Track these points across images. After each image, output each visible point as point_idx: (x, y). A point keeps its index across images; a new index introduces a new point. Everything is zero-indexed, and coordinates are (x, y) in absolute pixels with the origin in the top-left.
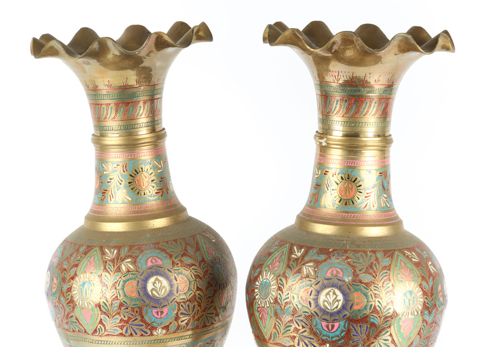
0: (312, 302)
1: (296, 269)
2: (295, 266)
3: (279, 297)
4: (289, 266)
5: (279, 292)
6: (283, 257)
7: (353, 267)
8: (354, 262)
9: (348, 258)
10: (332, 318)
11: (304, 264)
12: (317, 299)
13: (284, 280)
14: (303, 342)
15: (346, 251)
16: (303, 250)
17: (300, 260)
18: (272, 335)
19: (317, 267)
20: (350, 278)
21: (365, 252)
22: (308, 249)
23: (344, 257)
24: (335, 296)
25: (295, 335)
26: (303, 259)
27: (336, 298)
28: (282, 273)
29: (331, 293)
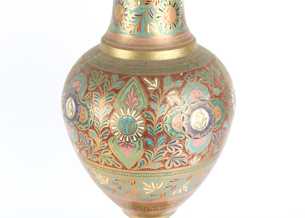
0: (186, 127)
1: (161, 101)
2: (158, 97)
3: (149, 130)
4: (151, 99)
5: (148, 125)
6: (139, 91)
7: (206, 84)
8: (204, 80)
9: (198, 78)
10: (202, 135)
11: (166, 94)
12: (189, 122)
13: (151, 114)
14: (174, 162)
15: (193, 72)
16: (156, 80)
17: (160, 91)
18: (138, 163)
19: (180, 93)
20: (209, 96)
21: (205, 68)
22: (161, 78)
23: (196, 78)
24: (202, 116)
25: (167, 158)
26: (162, 89)
27: (204, 117)
28: (145, 107)
29: (200, 114)
